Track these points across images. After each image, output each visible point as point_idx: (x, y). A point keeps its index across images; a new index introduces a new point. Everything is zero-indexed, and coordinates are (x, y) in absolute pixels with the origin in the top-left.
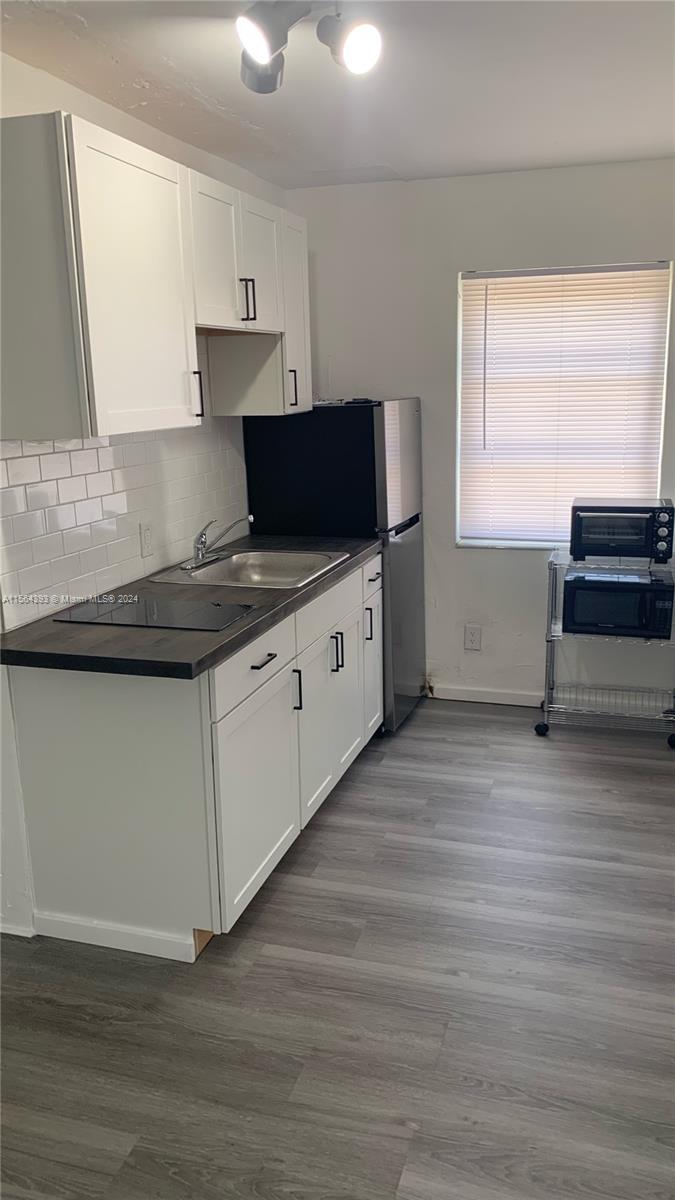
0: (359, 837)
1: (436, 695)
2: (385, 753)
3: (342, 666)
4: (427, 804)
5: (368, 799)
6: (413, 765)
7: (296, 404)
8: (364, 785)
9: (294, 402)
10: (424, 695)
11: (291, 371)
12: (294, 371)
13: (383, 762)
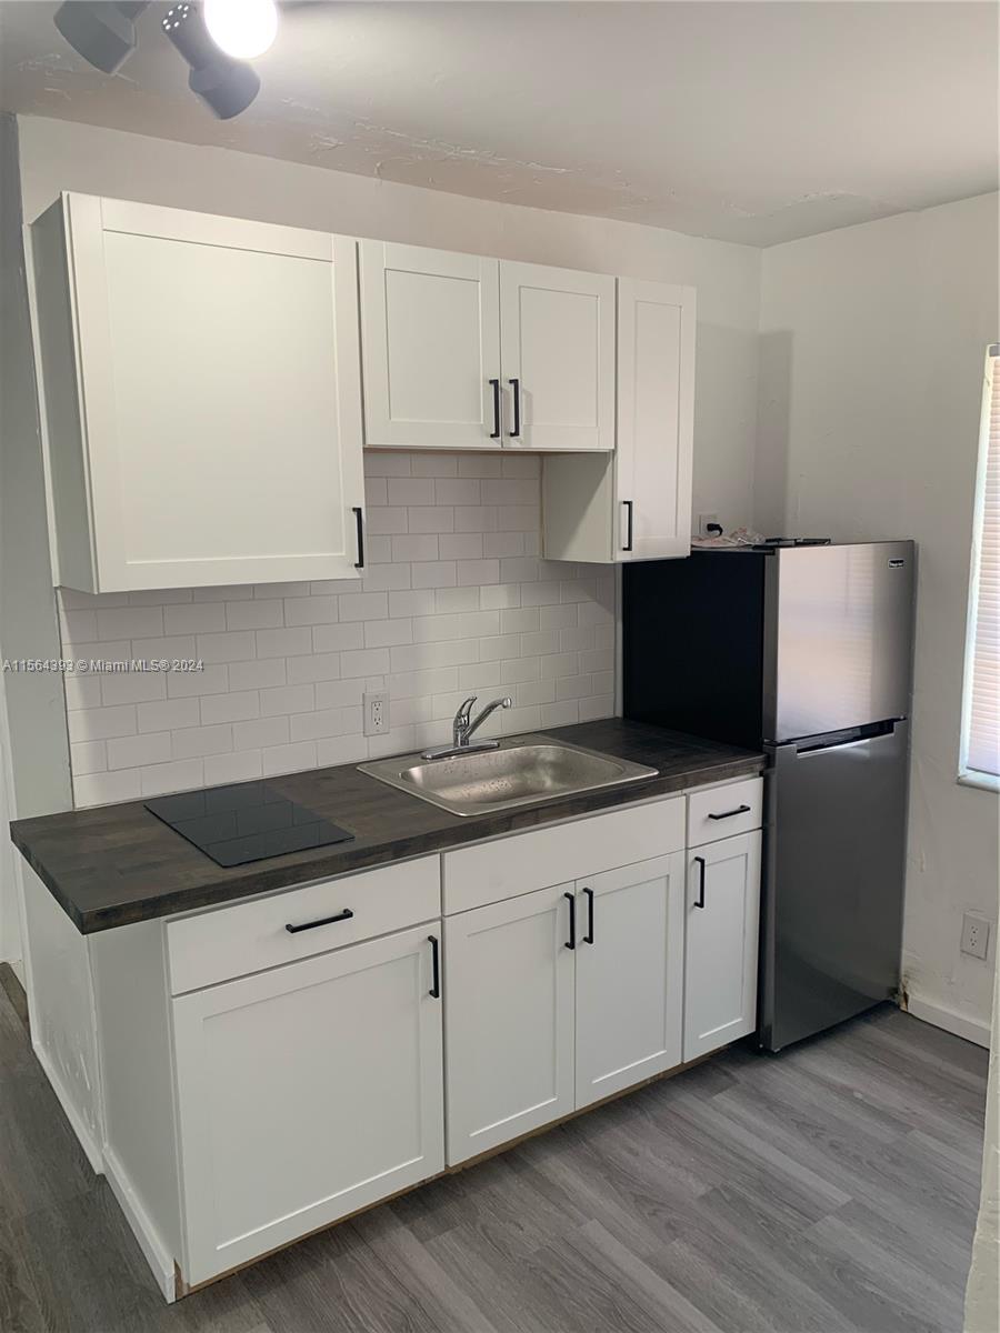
0: (552, 1209)
1: (910, 1011)
2: (737, 1081)
3: (590, 940)
4: (703, 1198)
5: (631, 1151)
6: (756, 1120)
7: (629, 549)
8: (652, 1126)
9: (627, 546)
10: (886, 1004)
11: (625, 503)
12: (629, 503)
13: (719, 1098)
